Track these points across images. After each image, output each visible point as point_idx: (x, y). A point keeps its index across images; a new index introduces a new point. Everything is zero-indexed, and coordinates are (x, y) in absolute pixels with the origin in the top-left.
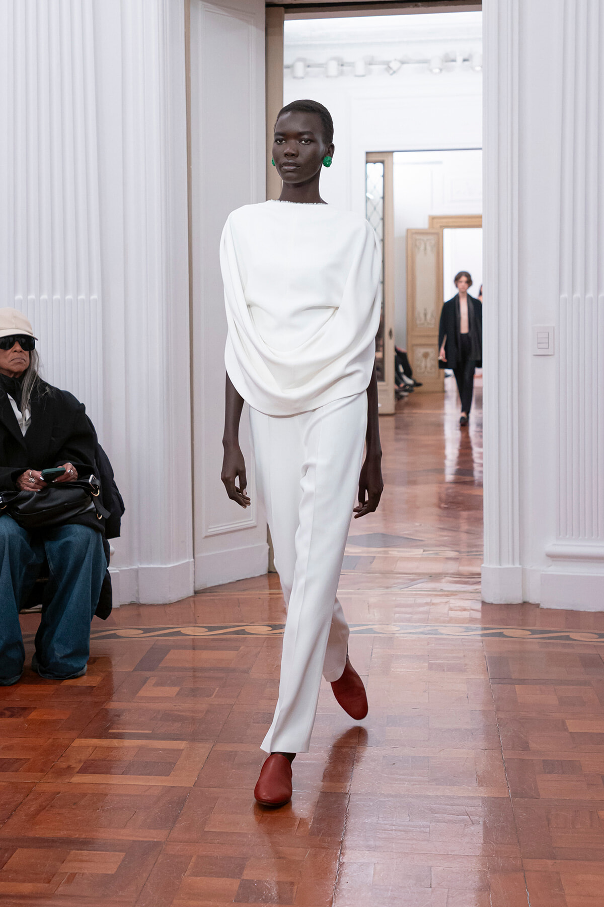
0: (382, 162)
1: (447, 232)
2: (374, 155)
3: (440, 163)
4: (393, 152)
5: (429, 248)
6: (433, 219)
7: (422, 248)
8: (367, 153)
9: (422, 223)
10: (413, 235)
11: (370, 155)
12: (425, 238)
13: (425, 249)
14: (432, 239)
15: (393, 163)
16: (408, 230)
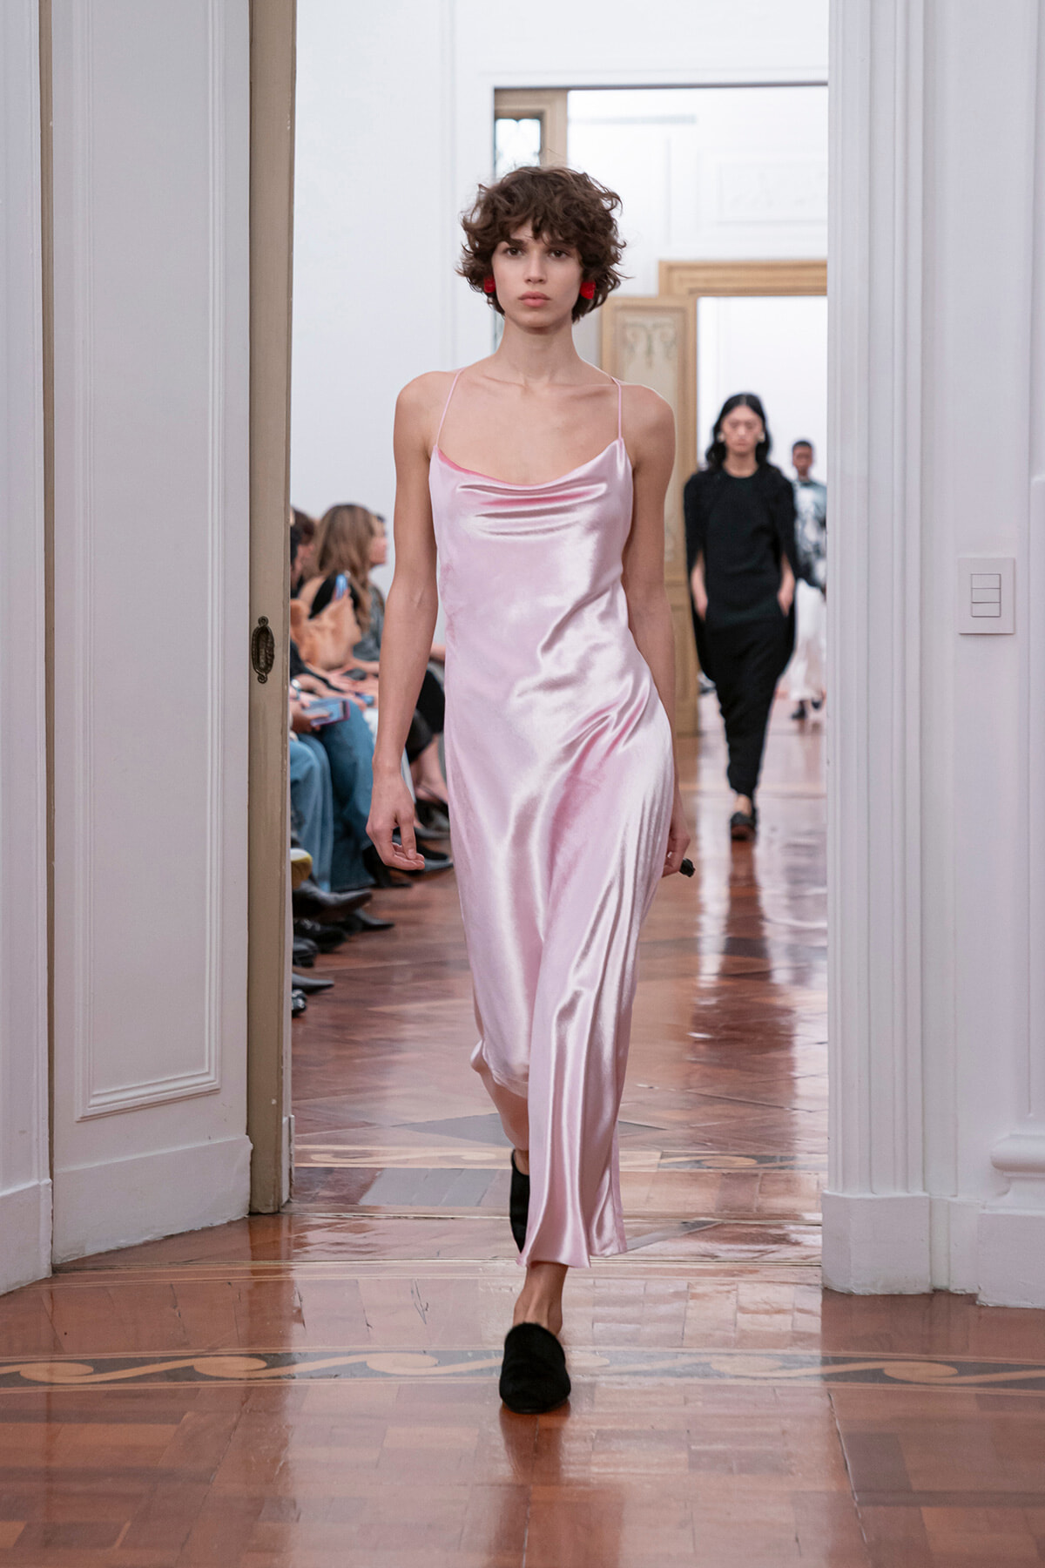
0: (538, 116)
1: (708, 308)
2: (516, 96)
3: (690, 120)
4: (567, 89)
5: (658, 348)
6: (668, 269)
7: (641, 348)
8: (498, 91)
9: (642, 283)
10: (617, 312)
11: (505, 97)
12: (648, 320)
13: (649, 351)
14: (668, 326)
15: (566, 120)
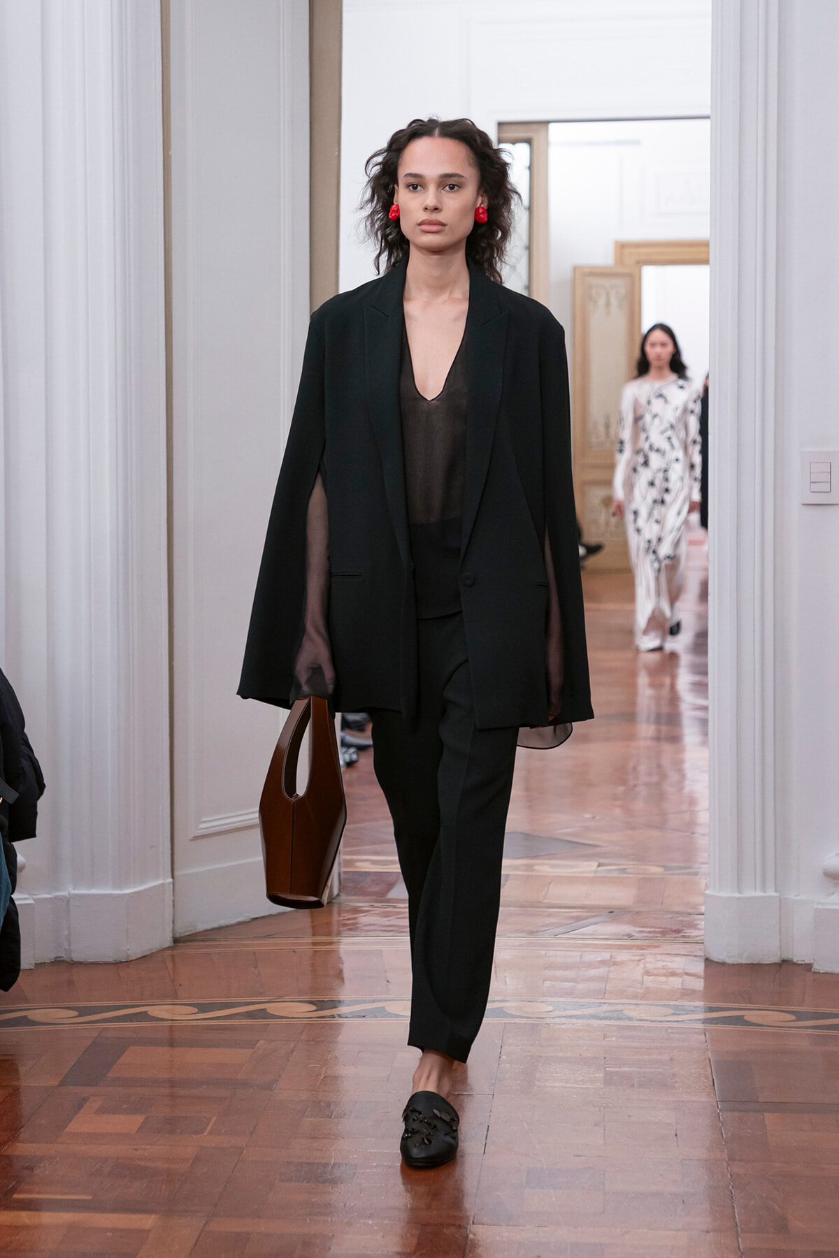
0: (529, 141)
1: (650, 275)
2: (513, 127)
3: (636, 142)
4: (546, 123)
5: (614, 302)
6: (622, 247)
7: (602, 301)
8: (500, 124)
9: (603, 256)
10: (585, 277)
11: (507, 128)
12: (607, 283)
13: (608, 304)
14: (621, 285)
15: (547, 143)
16: (575, 269)
